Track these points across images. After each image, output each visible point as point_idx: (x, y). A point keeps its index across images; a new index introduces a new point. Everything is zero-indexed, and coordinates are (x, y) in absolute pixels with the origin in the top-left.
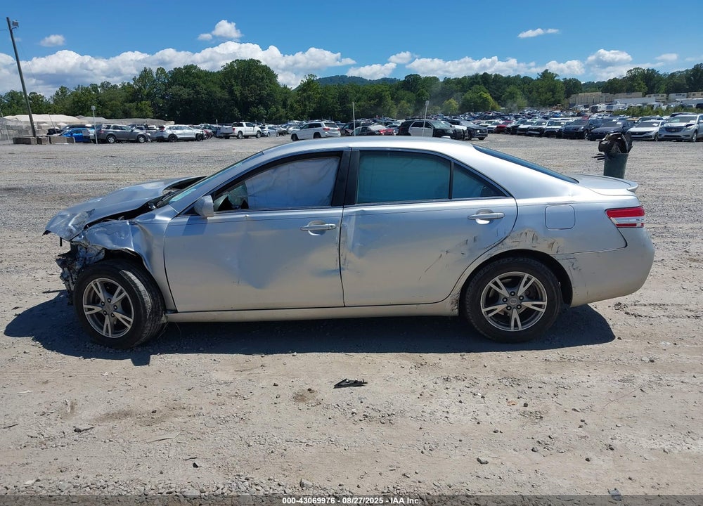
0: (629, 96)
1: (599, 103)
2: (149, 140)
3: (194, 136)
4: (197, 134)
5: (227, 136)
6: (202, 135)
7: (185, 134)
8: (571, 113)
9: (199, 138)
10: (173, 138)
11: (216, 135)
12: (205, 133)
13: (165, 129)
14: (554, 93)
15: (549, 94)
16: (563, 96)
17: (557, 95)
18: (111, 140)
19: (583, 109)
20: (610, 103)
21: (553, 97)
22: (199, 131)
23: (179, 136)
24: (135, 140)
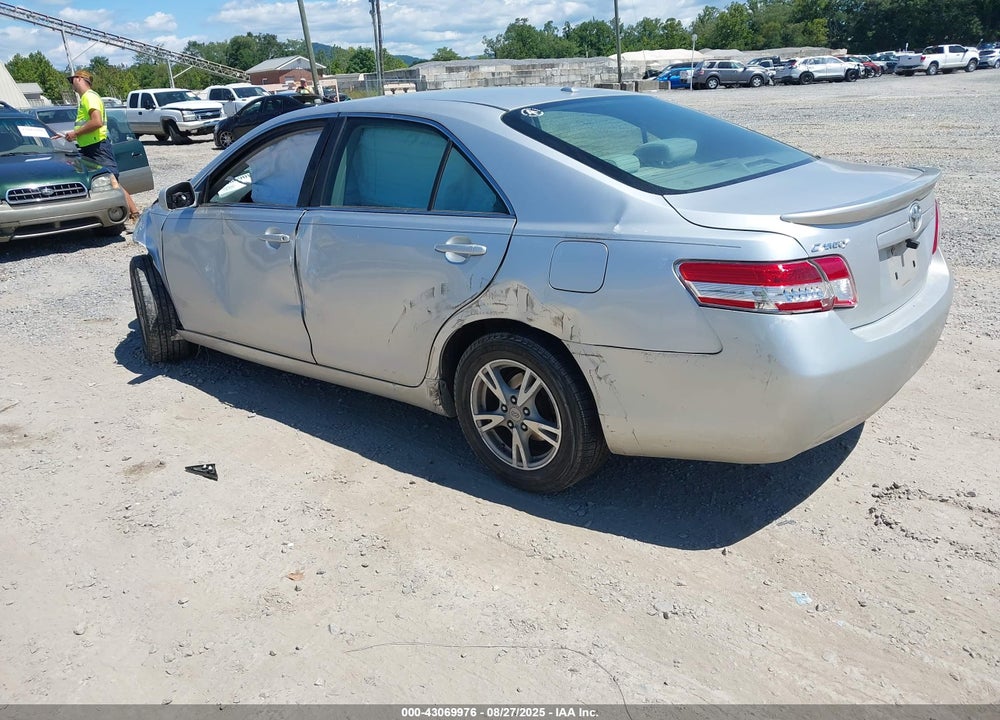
2: (771, 82)
3: (843, 74)
4: (849, 70)
5: (908, 72)
6: (858, 71)
7: (827, 71)
9: (851, 76)
10: (807, 78)
11: (891, 69)
12: (862, 68)
13: (797, 64)
18: (713, 83)
22: (852, 65)
23: (817, 75)
24: (746, 81)
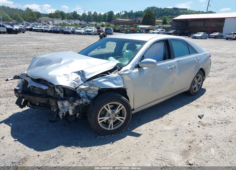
0: (57, 19)
1: (49, 21)
8: (42, 24)
14: (33, 16)
15: (31, 17)
16: (36, 18)
17: (34, 17)
19: (45, 23)
20: (53, 21)
21: (33, 18)
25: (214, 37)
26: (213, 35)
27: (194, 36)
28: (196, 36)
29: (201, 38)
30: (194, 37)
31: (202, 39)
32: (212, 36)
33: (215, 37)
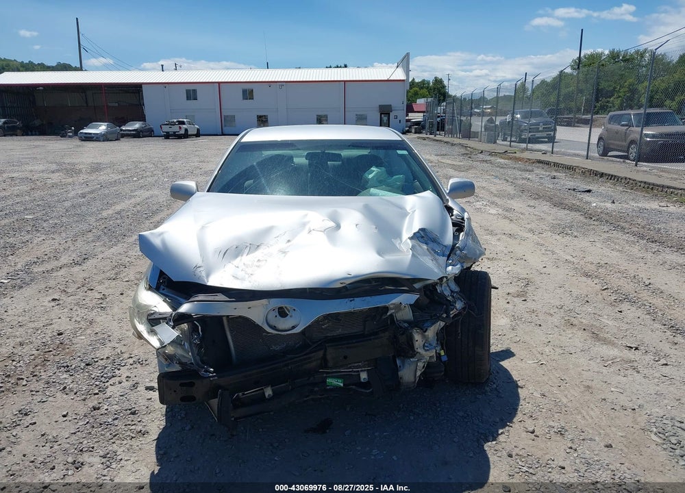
25: (134, 132)
26: (131, 129)
27: (86, 133)
28: (91, 134)
29: (104, 138)
30: (87, 135)
31: (108, 140)
32: (129, 132)
33: (137, 134)
